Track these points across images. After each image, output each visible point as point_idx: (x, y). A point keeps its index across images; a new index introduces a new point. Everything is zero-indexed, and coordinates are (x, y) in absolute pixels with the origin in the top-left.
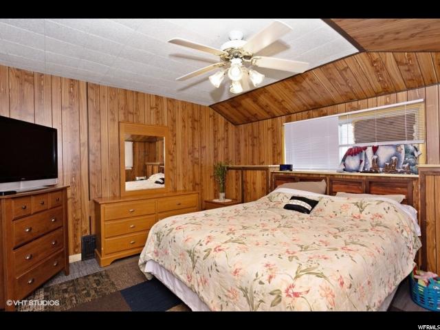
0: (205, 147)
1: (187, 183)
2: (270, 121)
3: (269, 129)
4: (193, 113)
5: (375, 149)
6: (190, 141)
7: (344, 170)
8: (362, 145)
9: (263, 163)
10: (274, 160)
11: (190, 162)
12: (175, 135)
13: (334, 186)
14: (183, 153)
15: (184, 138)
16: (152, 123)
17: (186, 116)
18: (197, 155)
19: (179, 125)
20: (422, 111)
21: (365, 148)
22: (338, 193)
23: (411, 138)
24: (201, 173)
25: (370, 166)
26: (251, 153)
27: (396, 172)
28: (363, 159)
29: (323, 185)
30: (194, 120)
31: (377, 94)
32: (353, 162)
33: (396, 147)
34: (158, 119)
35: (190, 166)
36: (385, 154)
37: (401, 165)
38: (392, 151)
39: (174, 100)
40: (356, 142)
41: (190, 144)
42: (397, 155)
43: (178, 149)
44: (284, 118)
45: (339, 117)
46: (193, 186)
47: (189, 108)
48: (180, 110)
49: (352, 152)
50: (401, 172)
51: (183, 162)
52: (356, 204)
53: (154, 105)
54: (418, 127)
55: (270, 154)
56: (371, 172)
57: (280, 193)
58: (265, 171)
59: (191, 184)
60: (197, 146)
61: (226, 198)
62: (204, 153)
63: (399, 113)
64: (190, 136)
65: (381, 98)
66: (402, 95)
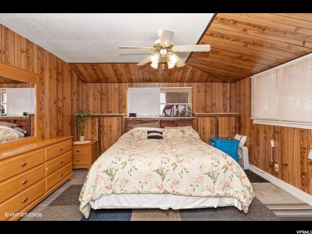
0: (65, 98)
1: (53, 130)
2: (117, 85)
3: (116, 90)
4: (58, 66)
5: (177, 106)
6: (55, 91)
7: (165, 116)
8: (171, 104)
9: (111, 112)
10: (119, 111)
11: (55, 111)
12: (43, 84)
13: (162, 124)
14: (50, 101)
15: (50, 88)
16: (23, 67)
17: (52, 68)
18: (60, 104)
19: (47, 75)
20: (191, 92)
21: (173, 106)
22: (165, 127)
23: (187, 103)
24: (63, 121)
25: (175, 114)
26: (99, 105)
27: (185, 116)
28: (172, 110)
29: (158, 124)
30: (58, 73)
31: (177, 82)
32: (168, 112)
33: (185, 105)
34: (28, 64)
35: (54, 115)
36: (181, 108)
37: (187, 113)
38: (183, 107)
39: (43, 49)
40: (167, 102)
41: (55, 95)
42: (185, 109)
43: (46, 99)
44: (128, 84)
45: (161, 89)
46: (57, 133)
47: (54, 60)
48: (48, 61)
49: (167, 107)
50: (187, 116)
51: (50, 111)
52: (181, 131)
53: (24, 49)
54: (190, 98)
55: (117, 106)
56: (176, 116)
57: (139, 131)
58: (120, 118)
59: (56, 131)
60: (60, 97)
61: (85, 140)
62: (65, 103)
63: (183, 91)
64: (55, 86)
65: (178, 84)
66: (185, 84)
